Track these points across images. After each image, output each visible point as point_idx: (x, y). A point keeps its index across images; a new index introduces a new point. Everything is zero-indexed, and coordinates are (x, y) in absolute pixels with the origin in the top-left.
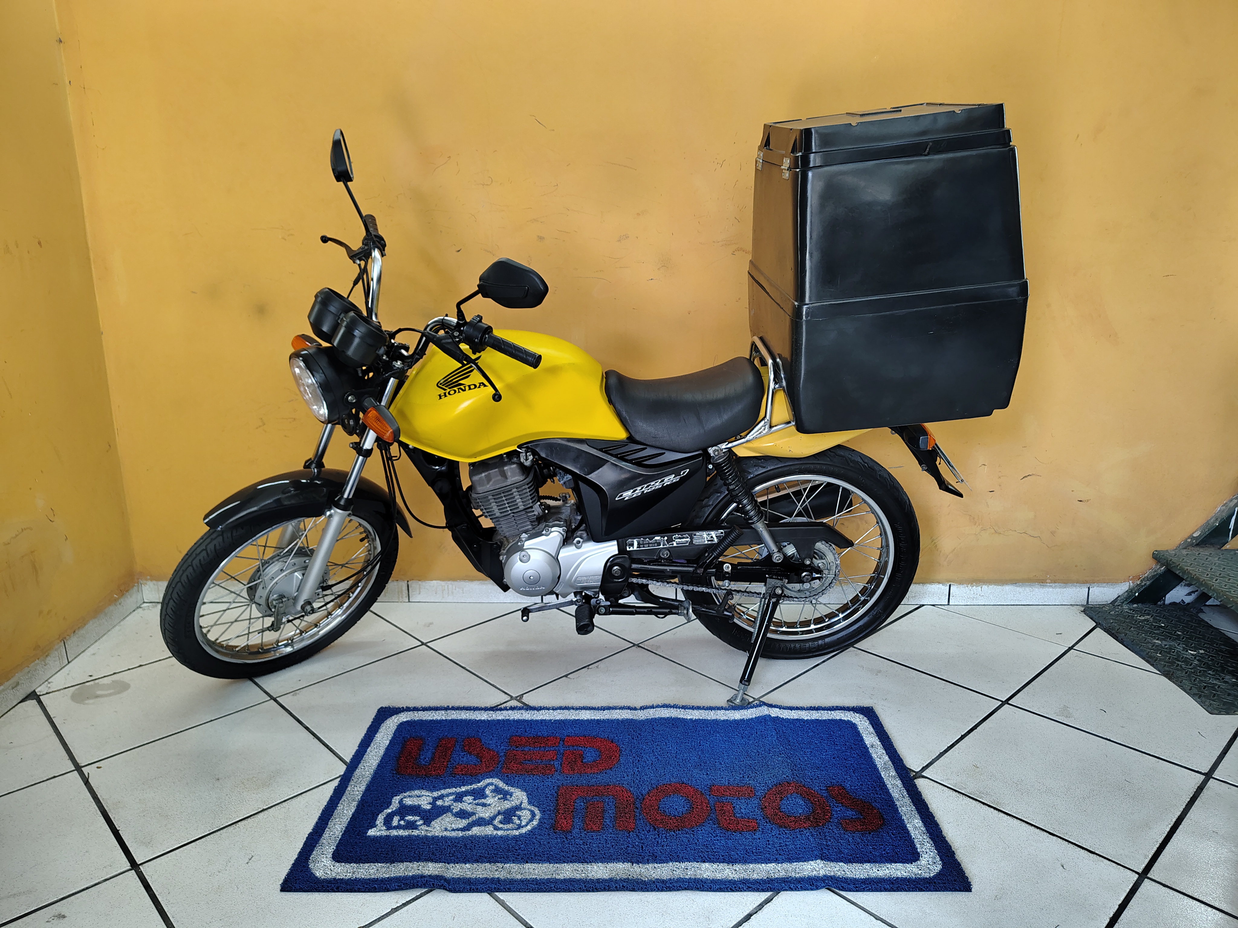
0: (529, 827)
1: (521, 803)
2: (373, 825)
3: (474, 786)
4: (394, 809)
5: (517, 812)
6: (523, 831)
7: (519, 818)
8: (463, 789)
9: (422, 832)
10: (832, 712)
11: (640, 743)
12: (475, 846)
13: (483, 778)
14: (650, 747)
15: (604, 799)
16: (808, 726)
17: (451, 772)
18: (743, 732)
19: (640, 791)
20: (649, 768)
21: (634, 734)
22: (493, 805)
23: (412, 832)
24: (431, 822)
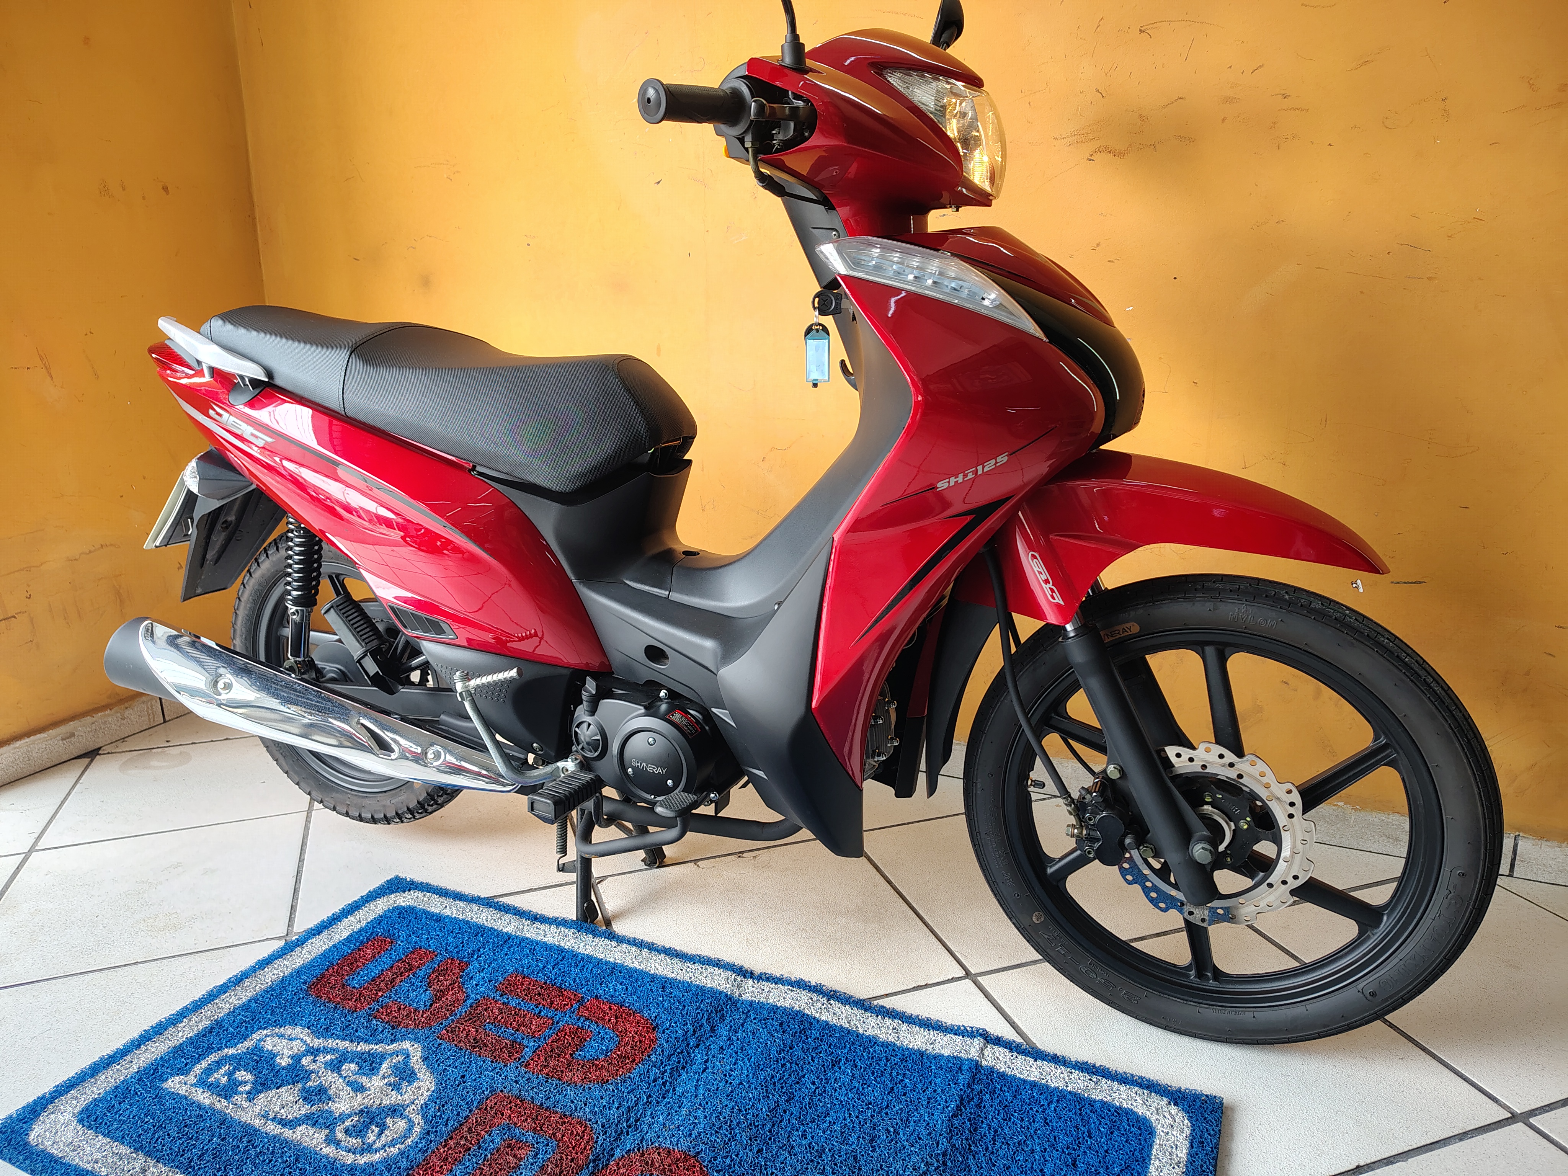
0: (377, 1157)
1: (413, 1103)
2: (184, 1071)
3: (379, 1048)
4: (239, 1051)
5: (389, 1121)
6: (362, 1160)
7: (380, 1134)
8: (362, 1047)
9: (231, 1106)
10: (1123, 1088)
11: (698, 1046)
12: (270, 1161)
13: (404, 1037)
14: (706, 1061)
15: (537, 1143)
16: (1046, 1104)
17: (373, 1010)
18: (902, 1080)
19: (612, 1149)
20: (669, 1103)
21: (701, 1026)
22: (369, 1093)
23: (219, 1101)
24: (260, 1092)
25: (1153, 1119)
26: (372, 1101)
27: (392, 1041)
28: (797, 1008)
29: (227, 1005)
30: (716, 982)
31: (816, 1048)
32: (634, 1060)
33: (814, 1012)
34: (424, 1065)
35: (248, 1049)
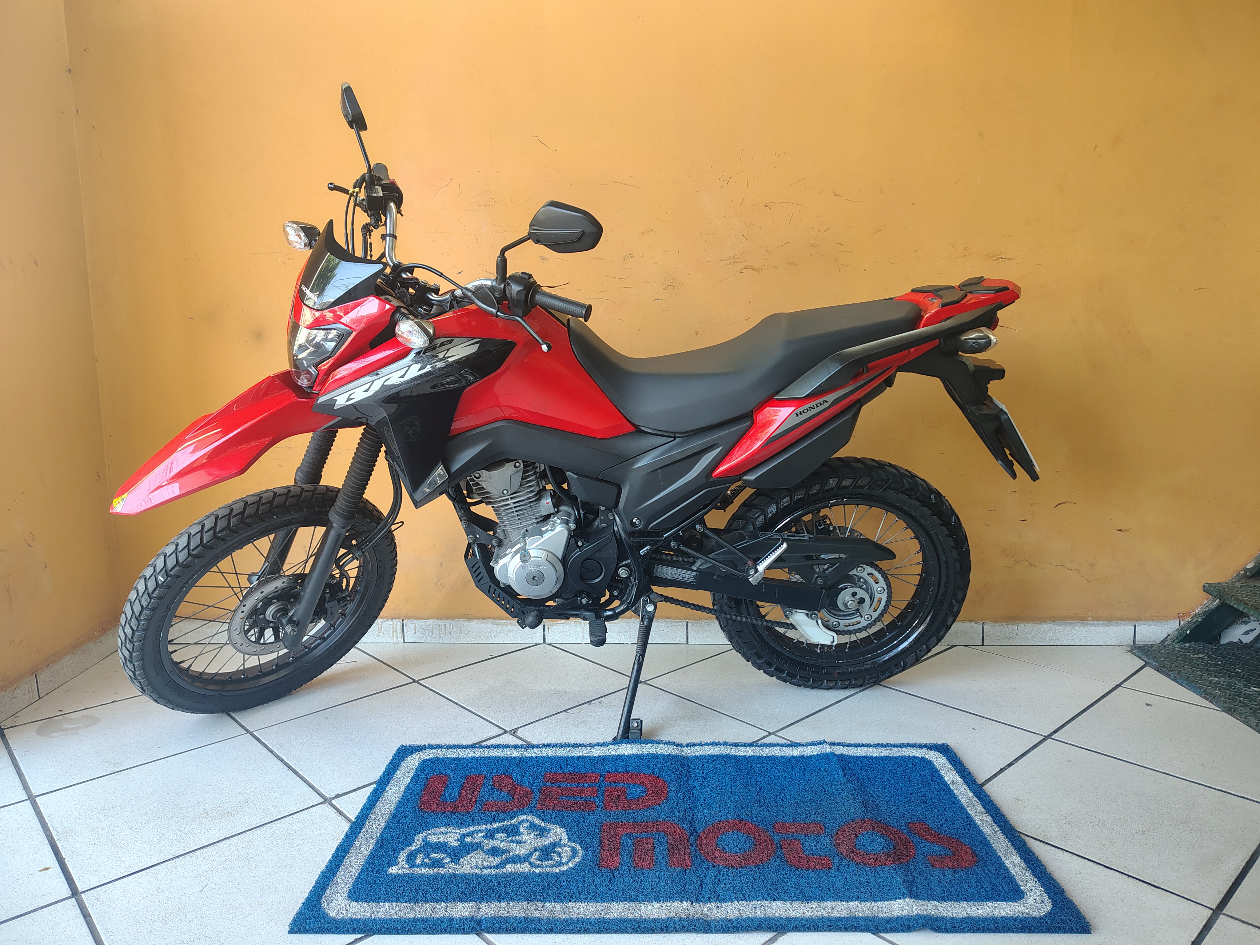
0: (571, 865)
1: (561, 839)
2: (393, 862)
3: (507, 823)
4: (418, 846)
5: (556, 849)
6: (565, 868)
7: (559, 855)
8: (495, 826)
9: (450, 870)
10: (903, 749)
11: (688, 780)
12: (510, 884)
13: (516, 815)
14: (701, 784)
15: (654, 836)
16: (878, 762)
17: (479, 808)
18: (805, 769)
19: (694, 830)
20: (702, 805)
21: (682, 771)
22: (529, 842)
23: (438, 870)
24: (459, 860)
25: (926, 756)
26: (536, 845)
27: (512, 819)
28: (724, 753)
29: (376, 830)
30: (669, 751)
31: (751, 767)
32: (664, 792)
33: (735, 753)
34: (545, 823)
35: (421, 844)
